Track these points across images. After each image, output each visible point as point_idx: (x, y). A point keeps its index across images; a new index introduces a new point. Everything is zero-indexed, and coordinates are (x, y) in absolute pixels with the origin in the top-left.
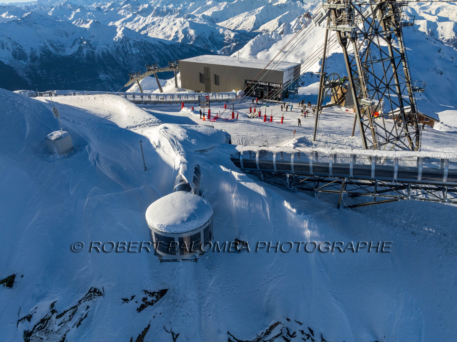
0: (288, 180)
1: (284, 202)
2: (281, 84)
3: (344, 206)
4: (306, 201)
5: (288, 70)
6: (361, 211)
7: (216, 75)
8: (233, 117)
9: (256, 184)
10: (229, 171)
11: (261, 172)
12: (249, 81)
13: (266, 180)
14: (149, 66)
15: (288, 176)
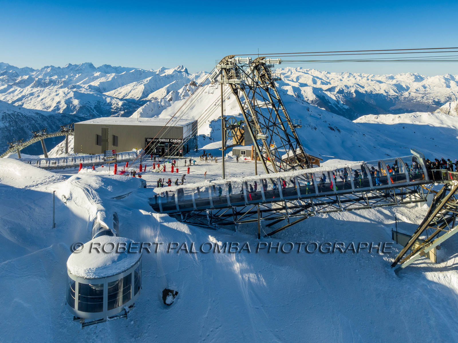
0: (208, 217)
1: (209, 238)
2: (181, 140)
3: (264, 235)
4: (229, 236)
5: (187, 126)
6: (280, 238)
7: (114, 136)
8: (141, 170)
9: (179, 223)
10: (149, 214)
11: (180, 213)
12: (150, 138)
13: (187, 221)
14: (36, 132)
15: (208, 212)
